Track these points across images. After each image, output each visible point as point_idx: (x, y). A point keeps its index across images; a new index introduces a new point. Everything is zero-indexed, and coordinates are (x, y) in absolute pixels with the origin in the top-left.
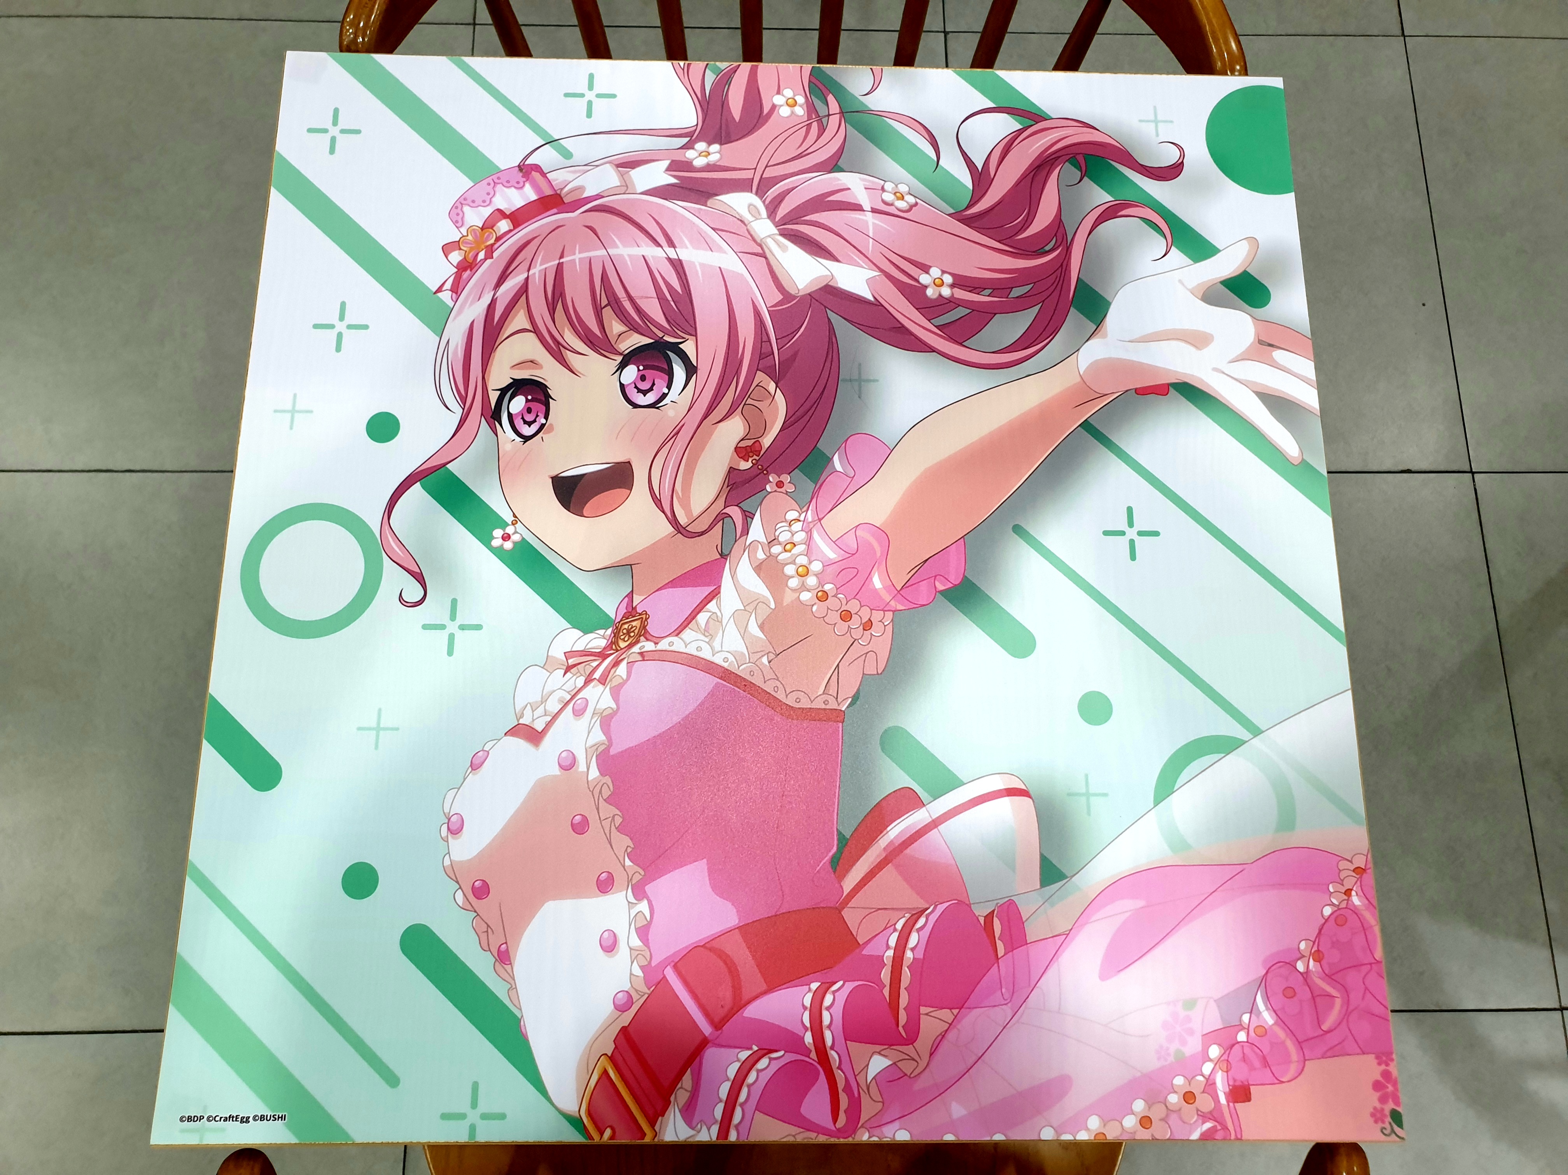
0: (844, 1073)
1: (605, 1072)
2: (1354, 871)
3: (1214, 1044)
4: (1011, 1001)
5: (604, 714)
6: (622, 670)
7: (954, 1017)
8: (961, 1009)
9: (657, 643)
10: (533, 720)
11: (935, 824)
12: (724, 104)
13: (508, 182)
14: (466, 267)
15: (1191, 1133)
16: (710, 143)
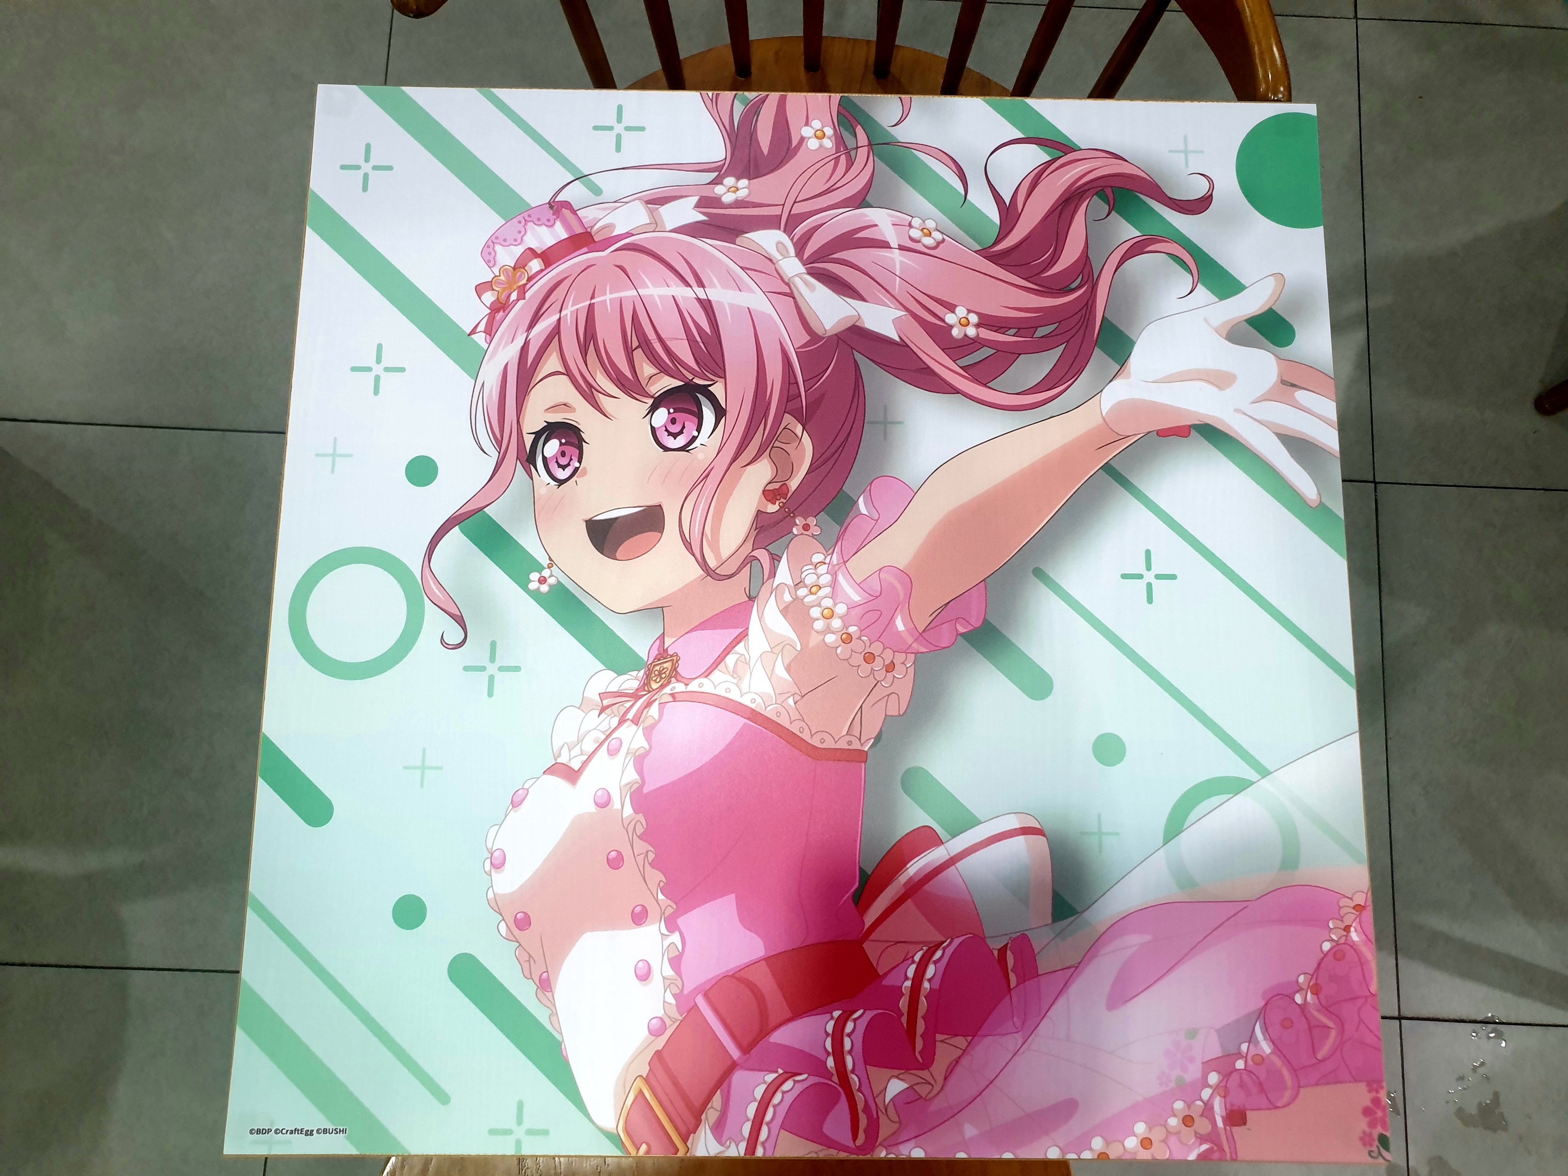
0: (864, 1095)
1: (641, 1092)
2: (1353, 908)
3: (1214, 1071)
4: (1021, 1030)
5: (637, 754)
6: (654, 710)
7: (967, 1044)
8: (974, 1036)
9: (688, 685)
10: (570, 760)
11: (953, 861)
12: (752, 136)
13: (539, 219)
14: (499, 308)
15: (1188, 1154)
16: (738, 179)
